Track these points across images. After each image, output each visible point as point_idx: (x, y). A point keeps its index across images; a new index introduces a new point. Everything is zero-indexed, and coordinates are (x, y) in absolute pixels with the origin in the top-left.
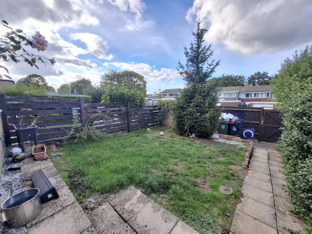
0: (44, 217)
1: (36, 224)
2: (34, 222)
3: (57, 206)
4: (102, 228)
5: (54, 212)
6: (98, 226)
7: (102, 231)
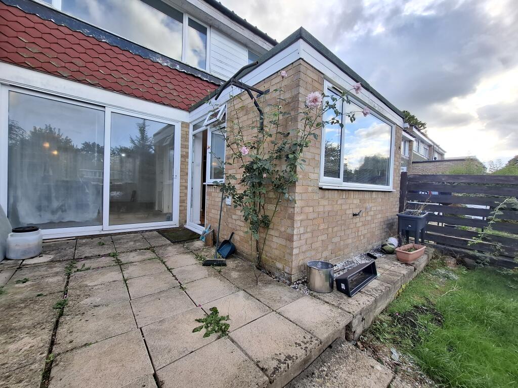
0: (322, 298)
1: (314, 296)
2: (315, 294)
3: (339, 301)
4: (340, 374)
5: (330, 301)
6: (341, 366)
7: (335, 376)
